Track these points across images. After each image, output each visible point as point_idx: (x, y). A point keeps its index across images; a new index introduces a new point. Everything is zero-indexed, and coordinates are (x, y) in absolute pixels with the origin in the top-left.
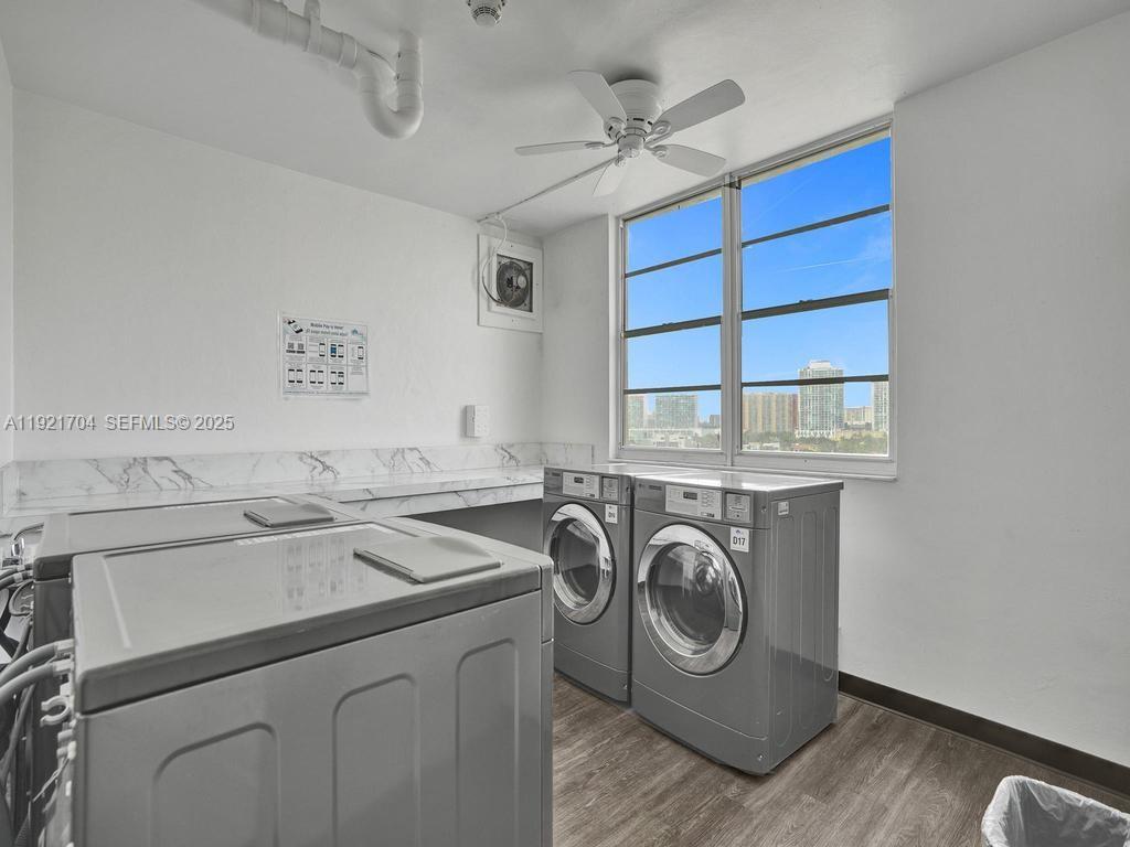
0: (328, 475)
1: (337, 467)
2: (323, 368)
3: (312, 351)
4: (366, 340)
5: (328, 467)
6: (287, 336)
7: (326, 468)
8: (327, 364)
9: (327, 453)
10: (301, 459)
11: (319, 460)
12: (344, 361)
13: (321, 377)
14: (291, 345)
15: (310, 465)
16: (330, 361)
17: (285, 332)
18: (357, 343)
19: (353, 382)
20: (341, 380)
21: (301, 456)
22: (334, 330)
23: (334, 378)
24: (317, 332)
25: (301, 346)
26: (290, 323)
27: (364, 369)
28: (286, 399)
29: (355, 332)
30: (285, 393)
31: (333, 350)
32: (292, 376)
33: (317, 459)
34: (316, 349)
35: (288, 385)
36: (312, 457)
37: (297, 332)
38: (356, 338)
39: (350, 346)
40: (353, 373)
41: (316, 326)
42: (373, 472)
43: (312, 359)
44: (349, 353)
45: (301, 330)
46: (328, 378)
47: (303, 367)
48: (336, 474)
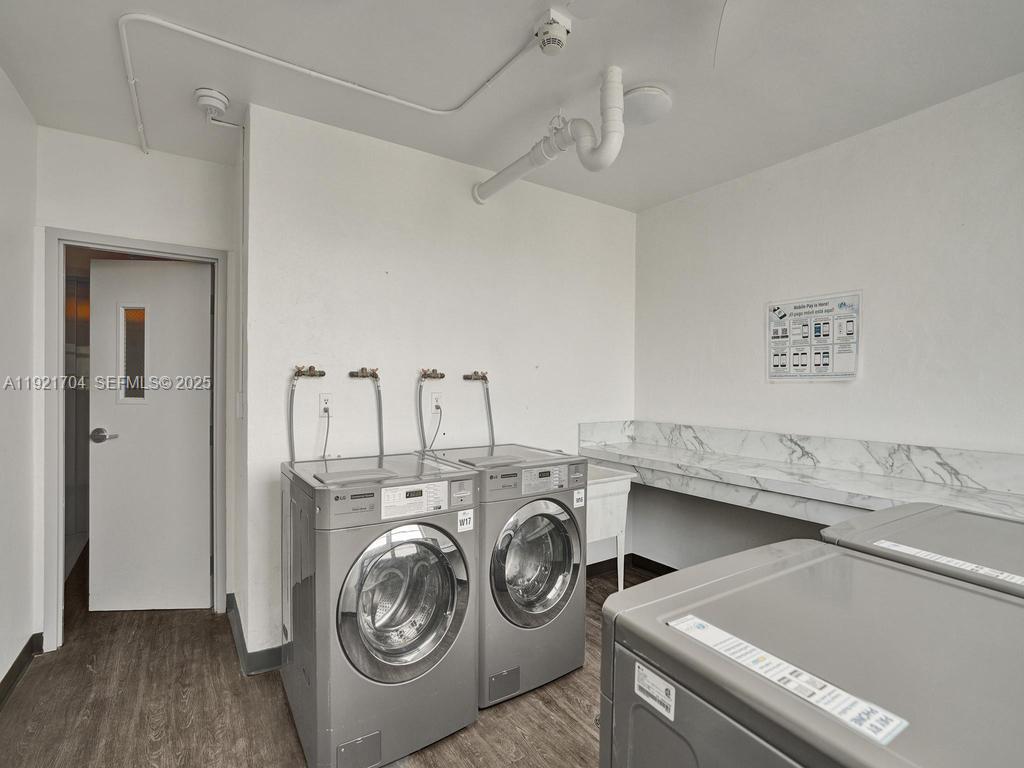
0: (808, 461)
1: (818, 455)
2: (807, 350)
3: (795, 334)
4: (857, 312)
5: (808, 453)
6: (772, 324)
7: (805, 453)
8: (811, 346)
9: (807, 438)
10: (781, 441)
11: (797, 445)
12: (829, 340)
13: (804, 360)
14: (776, 332)
15: (790, 448)
16: (814, 341)
17: (771, 320)
18: (845, 317)
19: (839, 362)
20: (826, 361)
21: (782, 437)
22: (817, 309)
23: (819, 359)
24: (800, 314)
25: (785, 331)
26: (775, 310)
27: (853, 346)
28: (772, 383)
29: (842, 305)
30: (771, 376)
31: (818, 330)
32: (777, 361)
33: (796, 444)
34: (799, 331)
35: (773, 369)
36: (791, 440)
37: (781, 318)
38: (844, 311)
39: (837, 323)
40: (839, 352)
41: (800, 307)
42: (861, 467)
43: (794, 342)
44: (836, 330)
45: (785, 315)
46: (811, 359)
47: (786, 351)
48: (816, 462)
